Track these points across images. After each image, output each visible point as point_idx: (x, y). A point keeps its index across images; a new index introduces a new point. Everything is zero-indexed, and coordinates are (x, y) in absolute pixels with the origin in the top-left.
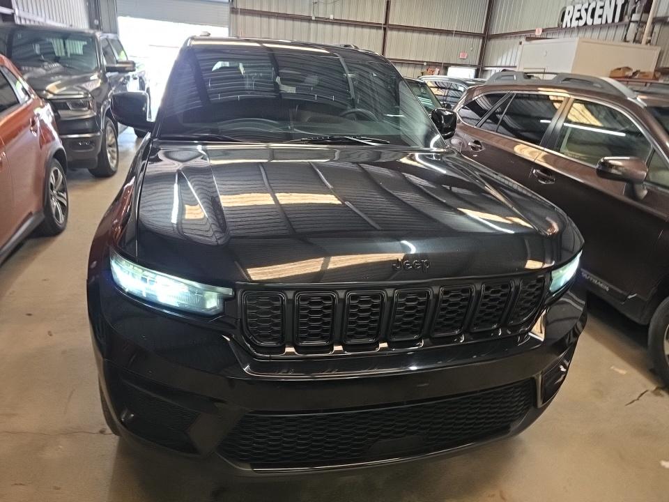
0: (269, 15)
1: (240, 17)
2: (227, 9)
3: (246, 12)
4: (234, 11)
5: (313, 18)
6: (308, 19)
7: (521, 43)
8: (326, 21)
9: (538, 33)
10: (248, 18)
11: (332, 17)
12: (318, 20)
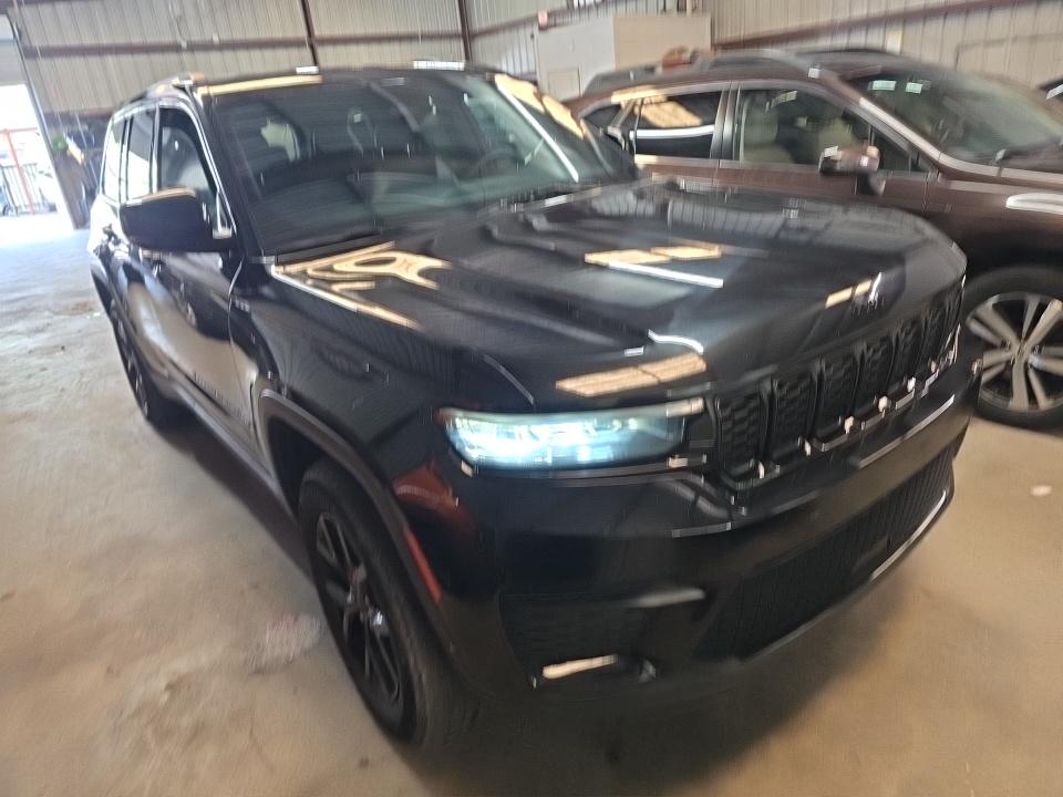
0: (100, 51)
1: (43, 63)
2: (13, 51)
3: (50, 52)
4: (29, 53)
5: (184, 45)
6: (176, 48)
7: (532, 36)
8: (207, 47)
9: (543, 19)
10: (61, 62)
11: (216, 39)
12: (193, 48)
